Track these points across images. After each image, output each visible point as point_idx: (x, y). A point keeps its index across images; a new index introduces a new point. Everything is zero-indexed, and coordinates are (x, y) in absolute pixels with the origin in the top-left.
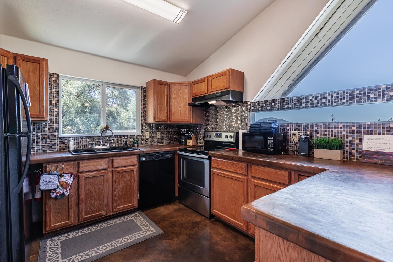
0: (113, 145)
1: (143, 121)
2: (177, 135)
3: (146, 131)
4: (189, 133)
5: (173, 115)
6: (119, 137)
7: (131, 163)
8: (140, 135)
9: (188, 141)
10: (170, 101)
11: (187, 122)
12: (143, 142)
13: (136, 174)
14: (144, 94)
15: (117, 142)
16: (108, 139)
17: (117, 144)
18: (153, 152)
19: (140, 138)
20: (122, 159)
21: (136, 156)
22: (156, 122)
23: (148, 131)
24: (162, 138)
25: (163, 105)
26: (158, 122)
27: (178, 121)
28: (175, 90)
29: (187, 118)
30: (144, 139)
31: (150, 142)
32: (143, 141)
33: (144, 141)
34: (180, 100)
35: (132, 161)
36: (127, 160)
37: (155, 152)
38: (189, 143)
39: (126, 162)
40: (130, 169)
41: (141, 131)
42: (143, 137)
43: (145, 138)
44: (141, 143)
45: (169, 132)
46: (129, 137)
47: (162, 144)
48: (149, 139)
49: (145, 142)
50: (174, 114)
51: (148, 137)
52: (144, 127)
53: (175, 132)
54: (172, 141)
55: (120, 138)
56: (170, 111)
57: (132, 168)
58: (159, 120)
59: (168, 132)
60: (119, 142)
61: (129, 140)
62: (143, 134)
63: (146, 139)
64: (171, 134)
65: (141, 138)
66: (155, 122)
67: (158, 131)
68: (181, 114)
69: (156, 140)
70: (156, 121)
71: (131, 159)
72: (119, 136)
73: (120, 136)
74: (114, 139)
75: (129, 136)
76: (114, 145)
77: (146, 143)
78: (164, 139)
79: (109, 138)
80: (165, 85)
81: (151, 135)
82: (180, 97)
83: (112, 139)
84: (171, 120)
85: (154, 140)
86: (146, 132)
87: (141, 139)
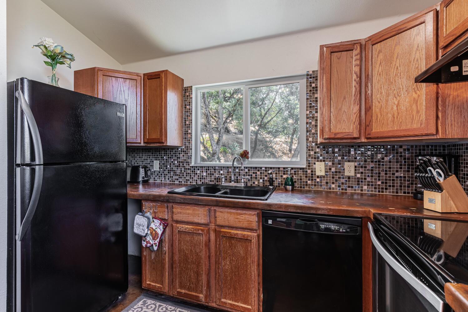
0: (254, 183)
1: (311, 139)
2: (408, 171)
3: (318, 161)
4: (430, 170)
5: (377, 119)
6: (263, 170)
7: (246, 225)
8: (303, 169)
10: (366, 86)
11: (422, 135)
12: (309, 182)
13: (255, 249)
14: (313, 85)
15: (261, 178)
16: (246, 173)
17: (261, 181)
19: (303, 174)
20: (231, 213)
21: (256, 213)
22: (327, 141)
23: (321, 161)
24: (359, 175)
25: (345, 98)
26: (333, 141)
28: (380, 51)
29: (421, 124)
30: (312, 177)
31: (327, 183)
32: (309, 180)
33: (312, 180)
34: (396, 75)
35: (248, 221)
36: (239, 217)
37: (298, 211)
38: (431, 201)
39: (237, 220)
40: (244, 236)
41: (307, 160)
42: (309, 171)
43: (315, 174)
44: (307, 185)
45: (383, 165)
46: (282, 171)
47: (360, 192)
48: (324, 177)
49: (315, 182)
50: (377, 116)
51: (323, 173)
52: (312, 153)
53: (401, 165)
54: (393, 186)
55: (266, 171)
56: (368, 109)
57: (248, 236)
58: (333, 136)
59: (379, 165)
60: (264, 178)
61: (282, 176)
62: (309, 166)
63: (318, 177)
64: (390, 168)
65: (306, 174)
66: (324, 141)
67: (349, 161)
68: (398, 113)
69: (343, 181)
70: (325, 139)
71: (246, 216)
72: (263, 169)
73: (266, 168)
74: (256, 173)
75: (281, 169)
76: (256, 183)
77: (318, 185)
78: (365, 179)
79: (249, 170)
80: (353, 50)
81: (330, 169)
82: (398, 65)
83: (254, 173)
84: (369, 134)
85: (336, 181)
86: (316, 163)
87: (306, 177)
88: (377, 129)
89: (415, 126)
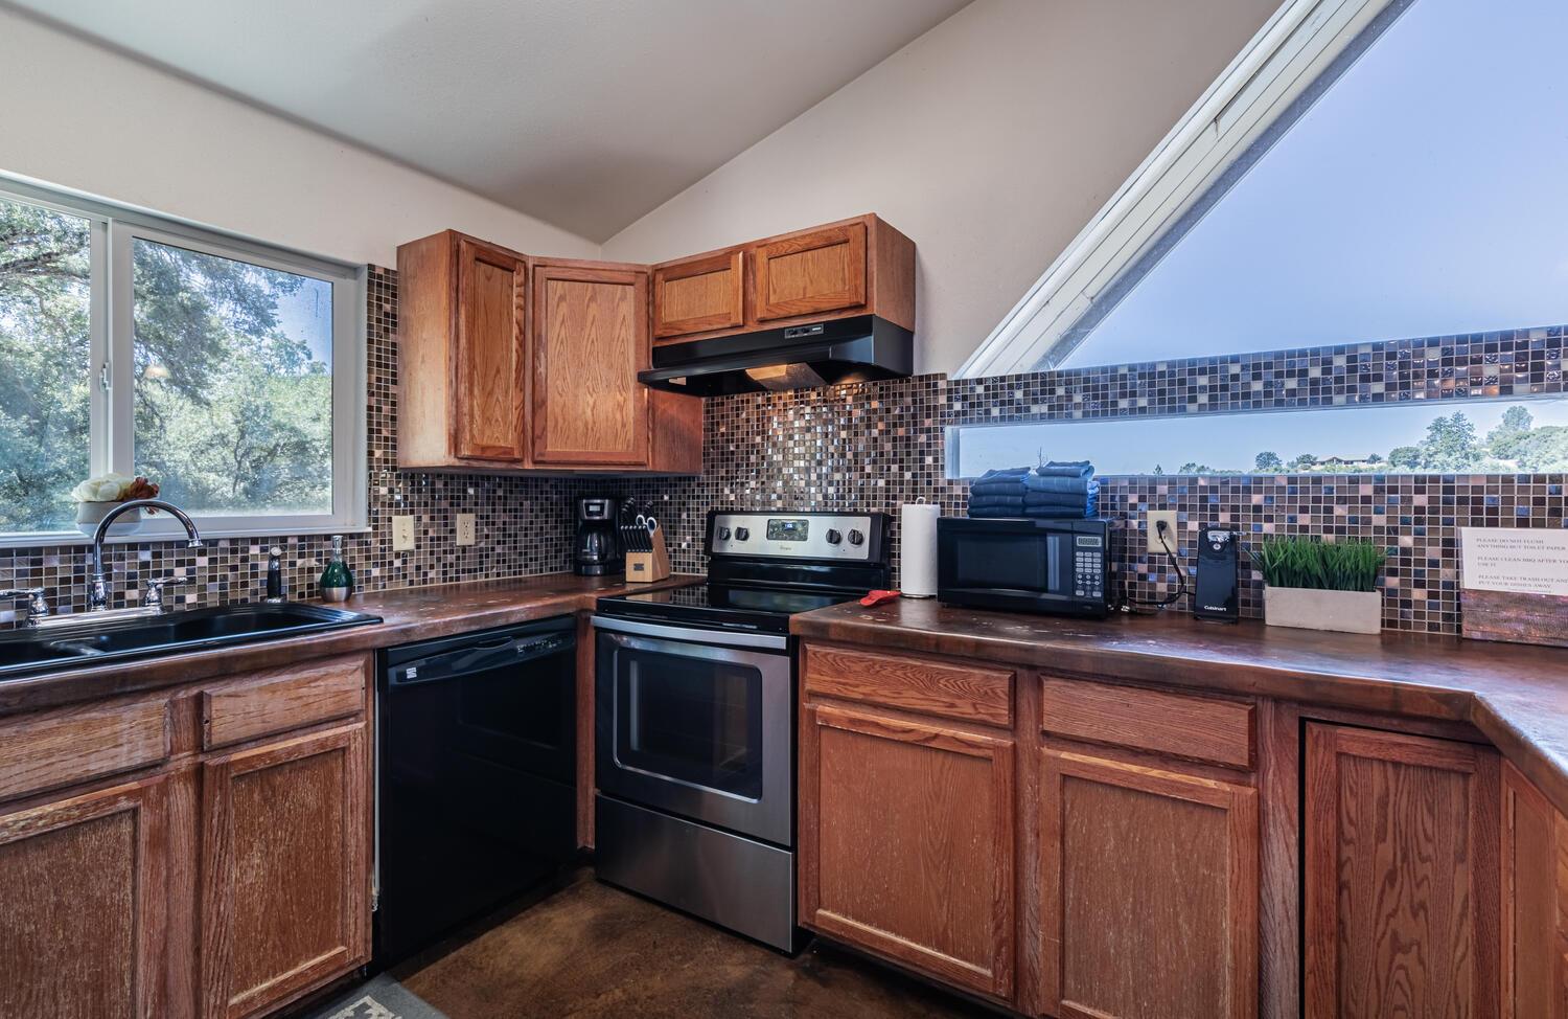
0: (181, 600)
1: (378, 453)
2: (556, 528)
3: (397, 513)
4: (640, 520)
5: (556, 426)
6: (224, 550)
7: (331, 707)
8: (360, 535)
9: (632, 558)
10: (535, 355)
11: (630, 464)
12: (376, 572)
13: (360, 768)
14: (387, 307)
15: (212, 579)
16: (145, 565)
17: (213, 589)
18: (460, 630)
19: (360, 551)
20: (273, 689)
21: (361, 663)
22: (463, 463)
23: (405, 513)
24: (482, 545)
25: (498, 371)
26: (475, 464)
27: (582, 459)
28: (562, 298)
29: (628, 447)
30: (383, 557)
31: (418, 568)
32: (376, 565)
33: (383, 564)
34: (591, 353)
35: (337, 694)
36: (304, 691)
37: (474, 628)
38: (639, 567)
39: (295, 704)
40: (322, 744)
41: (369, 512)
42: (374, 542)
43: (391, 549)
44: (368, 580)
45: (521, 517)
46: (293, 547)
47: (484, 579)
48: (412, 553)
49: (390, 570)
50: (557, 422)
51: (410, 545)
52: (384, 490)
53: (547, 516)
54: (536, 559)
55: (234, 551)
56: (539, 405)
57: (337, 738)
58: (478, 453)
59: (516, 517)
60: (225, 577)
61: (293, 564)
62: (376, 528)
63: (398, 555)
64: (531, 523)
65: (368, 550)
66: (457, 463)
67: (464, 511)
68: (594, 423)
69: (451, 558)
70: (462, 459)
71: (331, 681)
72: (223, 544)
73: (233, 541)
74: (192, 562)
75: (290, 541)
76: (191, 598)
77: (398, 577)
78: (493, 549)
79: (156, 555)
80: (513, 271)
81: (426, 532)
82: (593, 336)
83: (180, 563)
84: (542, 455)
85: (439, 559)
86: (395, 518)
87: (368, 558)
88: (556, 447)
89: (619, 448)
